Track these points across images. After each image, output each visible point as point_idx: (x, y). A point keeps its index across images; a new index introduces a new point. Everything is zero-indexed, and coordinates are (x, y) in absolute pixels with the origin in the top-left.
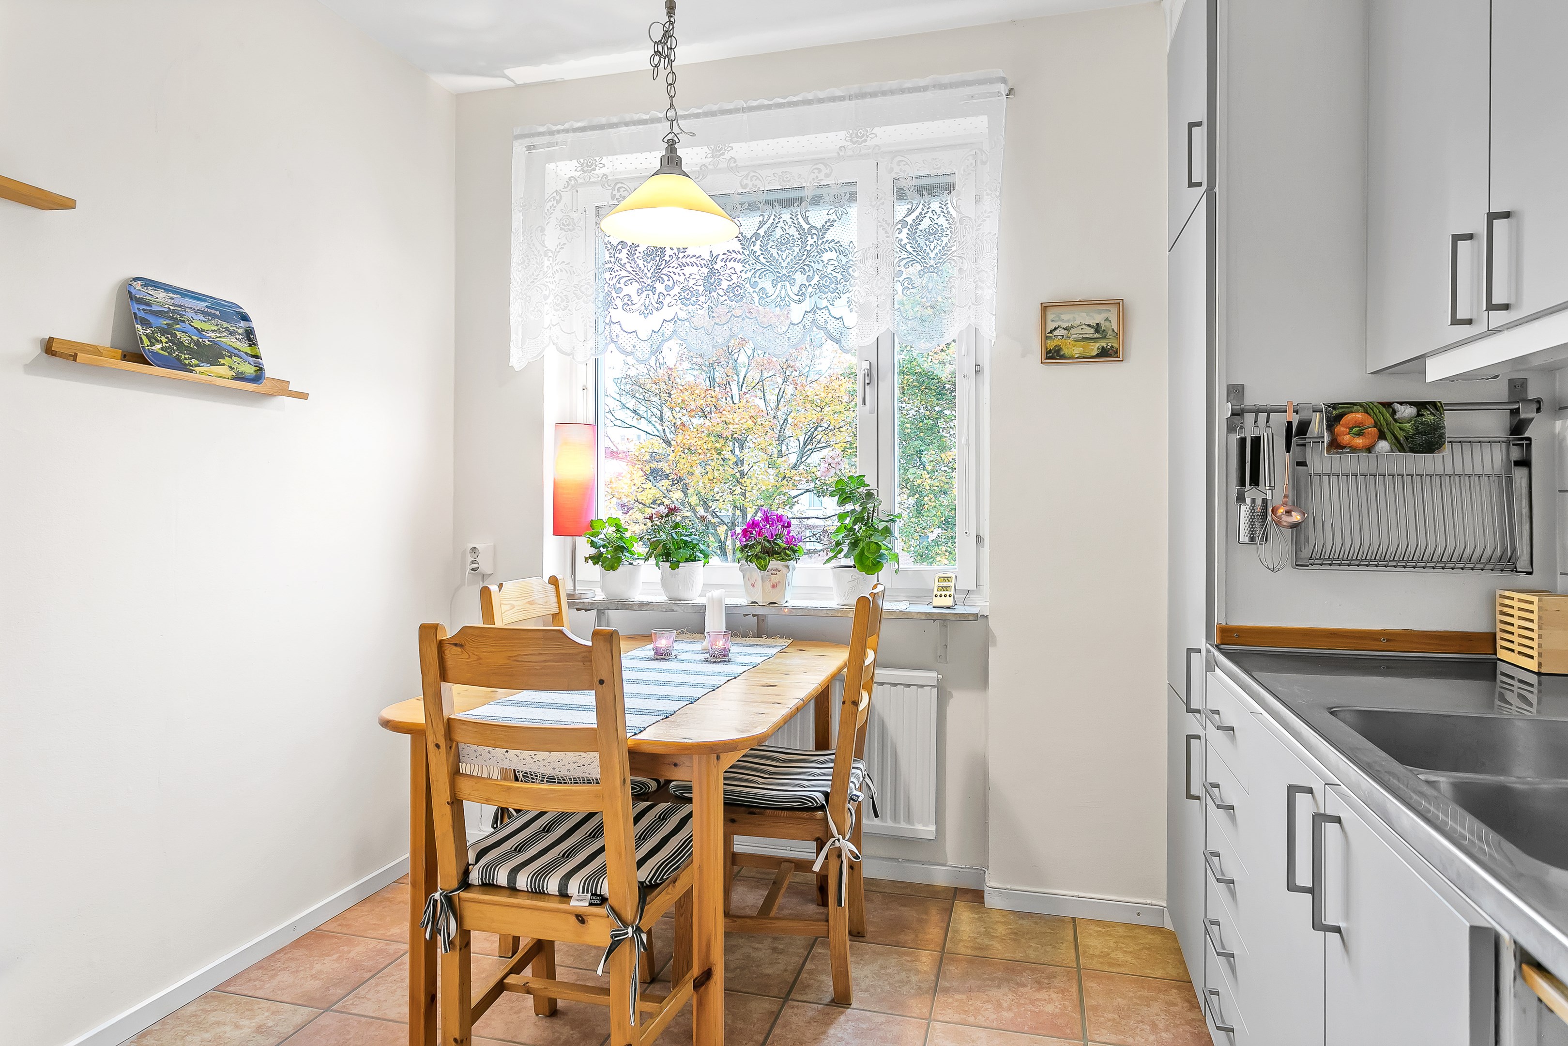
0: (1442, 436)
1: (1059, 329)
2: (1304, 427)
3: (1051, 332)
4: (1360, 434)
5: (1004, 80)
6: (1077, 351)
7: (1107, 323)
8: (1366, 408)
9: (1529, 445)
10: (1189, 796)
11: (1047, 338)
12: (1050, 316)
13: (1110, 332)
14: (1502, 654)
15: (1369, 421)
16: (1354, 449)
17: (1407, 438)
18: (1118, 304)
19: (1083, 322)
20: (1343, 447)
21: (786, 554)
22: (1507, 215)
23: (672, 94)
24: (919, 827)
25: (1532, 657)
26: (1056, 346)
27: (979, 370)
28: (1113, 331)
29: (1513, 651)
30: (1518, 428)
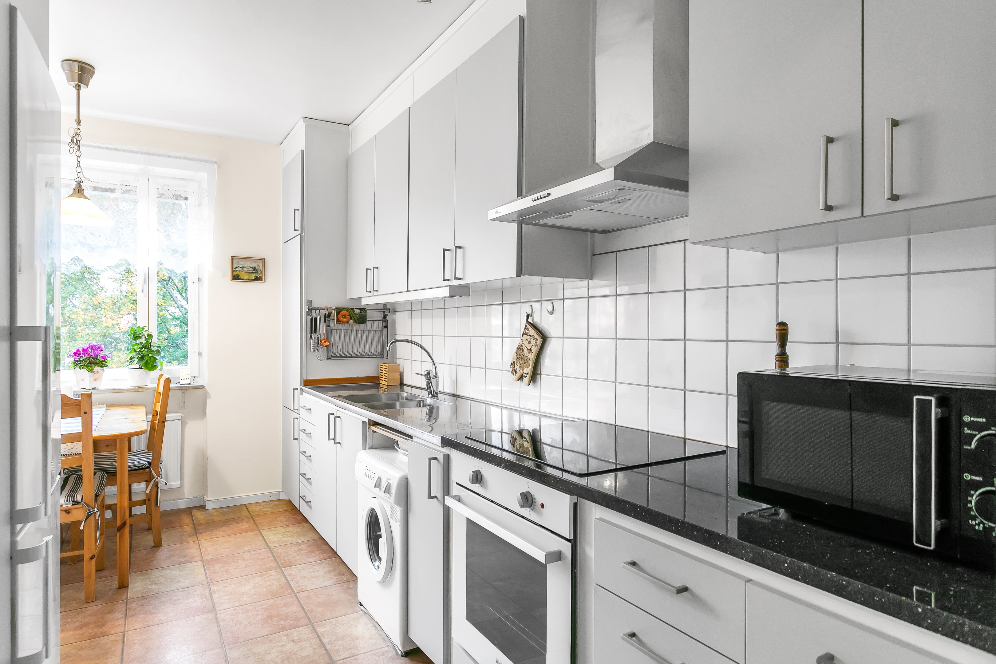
0: (366, 319)
1: (239, 268)
2: (330, 315)
3: (235, 268)
4: (345, 318)
5: (216, 163)
6: (246, 277)
7: (258, 267)
8: (347, 309)
9: (387, 322)
10: (294, 439)
11: (233, 271)
12: (235, 262)
13: (259, 271)
14: (381, 382)
15: (348, 314)
16: (343, 322)
17: (357, 319)
18: (263, 260)
19: (248, 266)
20: (341, 322)
21: (103, 364)
22: (377, 268)
23: (79, 160)
24: (173, 483)
25: (386, 381)
26: (237, 274)
27: (200, 280)
28: (260, 270)
29: (382, 380)
30: (385, 317)
